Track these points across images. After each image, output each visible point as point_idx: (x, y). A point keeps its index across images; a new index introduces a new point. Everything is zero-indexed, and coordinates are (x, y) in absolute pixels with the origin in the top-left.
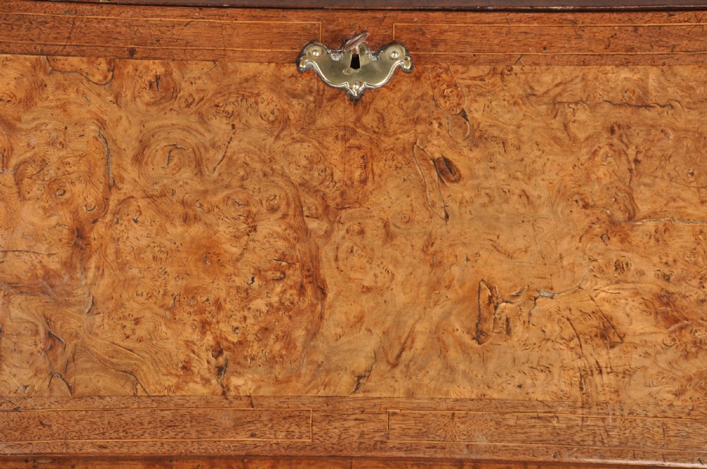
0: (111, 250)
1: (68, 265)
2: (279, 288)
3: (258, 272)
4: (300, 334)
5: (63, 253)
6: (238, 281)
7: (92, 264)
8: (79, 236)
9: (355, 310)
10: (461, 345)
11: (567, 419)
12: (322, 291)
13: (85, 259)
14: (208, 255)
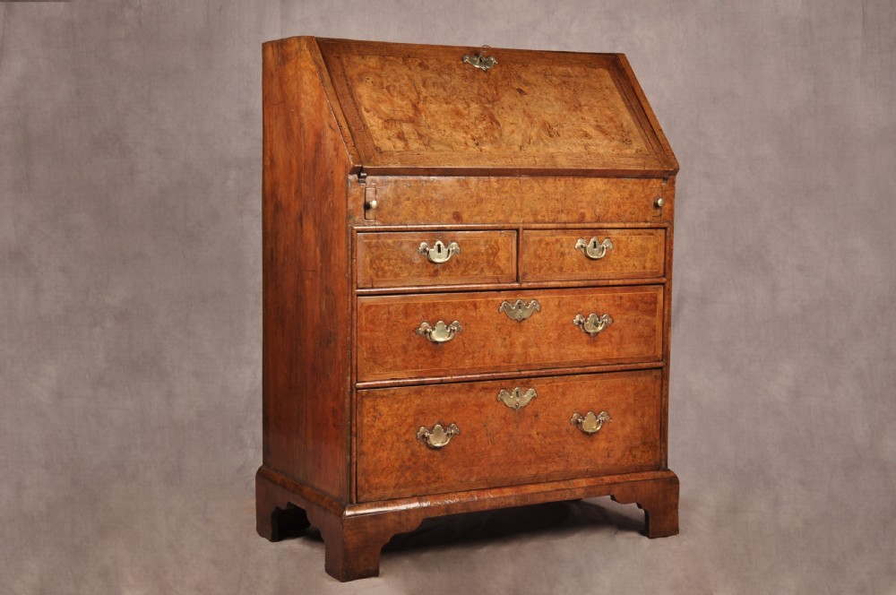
0: (427, 111)
1: (415, 115)
2: (484, 122)
3: (476, 118)
4: (496, 135)
5: (413, 111)
6: (471, 121)
7: (423, 114)
8: (415, 107)
9: (511, 129)
10: (547, 139)
11: (585, 157)
12: (498, 124)
13: (420, 114)
14: (458, 113)
